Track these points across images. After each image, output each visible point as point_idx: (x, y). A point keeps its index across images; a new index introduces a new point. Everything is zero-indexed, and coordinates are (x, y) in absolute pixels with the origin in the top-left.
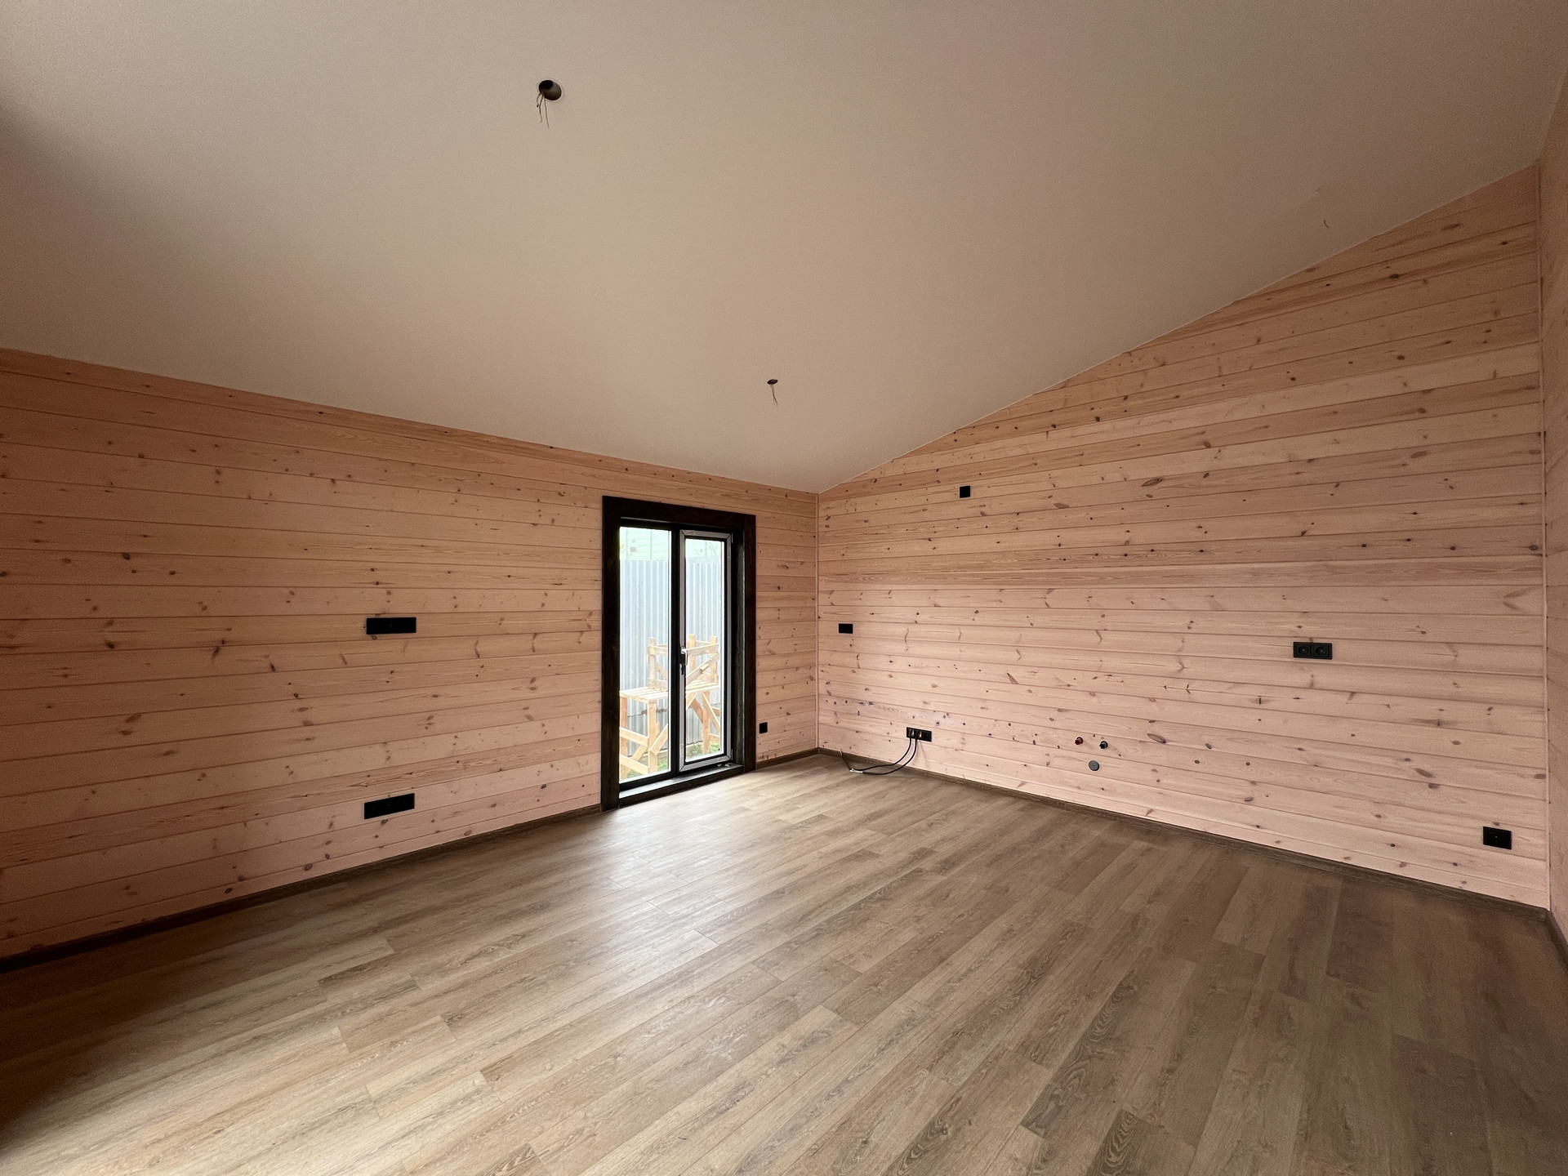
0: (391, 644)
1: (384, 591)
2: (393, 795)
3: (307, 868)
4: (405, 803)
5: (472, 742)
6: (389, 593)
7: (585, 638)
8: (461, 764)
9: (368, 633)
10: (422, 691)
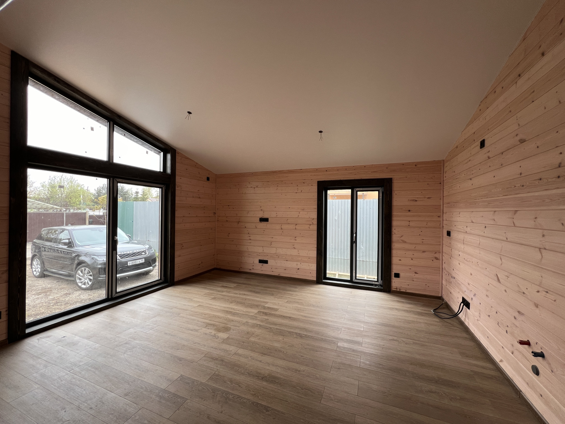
0: (264, 224)
1: (263, 212)
2: (264, 259)
3: (250, 270)
4: (266, 262)
5: (280, 251)
6: (264, 212)
7: (311, 227)
8: (278, 256)
9: (260, 221)
10: (270, 236)
